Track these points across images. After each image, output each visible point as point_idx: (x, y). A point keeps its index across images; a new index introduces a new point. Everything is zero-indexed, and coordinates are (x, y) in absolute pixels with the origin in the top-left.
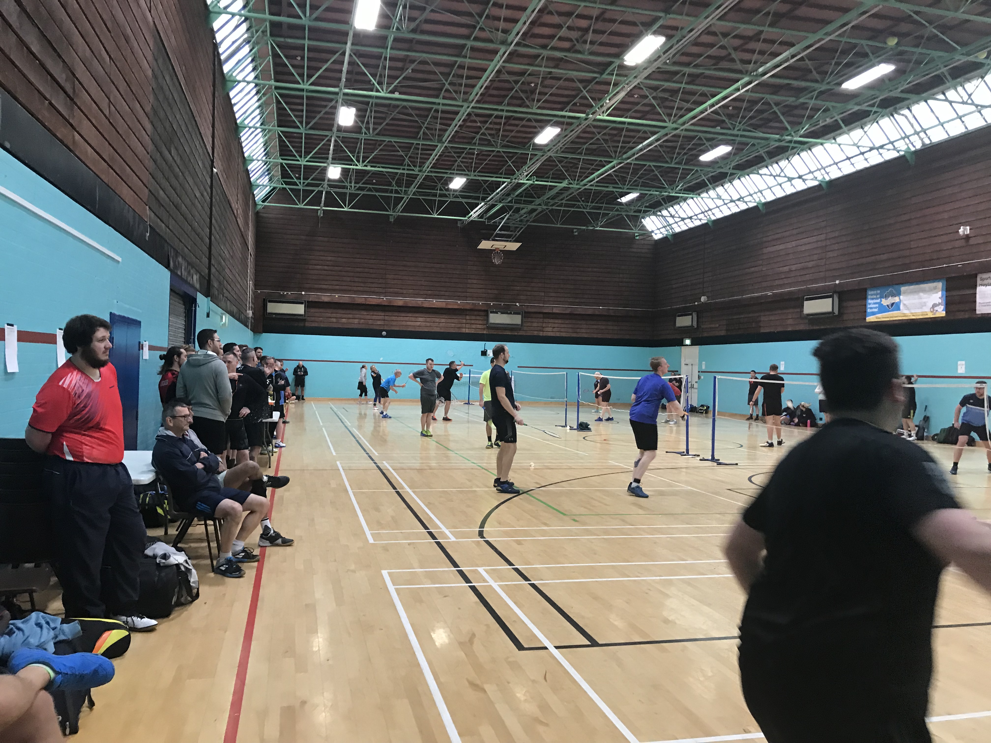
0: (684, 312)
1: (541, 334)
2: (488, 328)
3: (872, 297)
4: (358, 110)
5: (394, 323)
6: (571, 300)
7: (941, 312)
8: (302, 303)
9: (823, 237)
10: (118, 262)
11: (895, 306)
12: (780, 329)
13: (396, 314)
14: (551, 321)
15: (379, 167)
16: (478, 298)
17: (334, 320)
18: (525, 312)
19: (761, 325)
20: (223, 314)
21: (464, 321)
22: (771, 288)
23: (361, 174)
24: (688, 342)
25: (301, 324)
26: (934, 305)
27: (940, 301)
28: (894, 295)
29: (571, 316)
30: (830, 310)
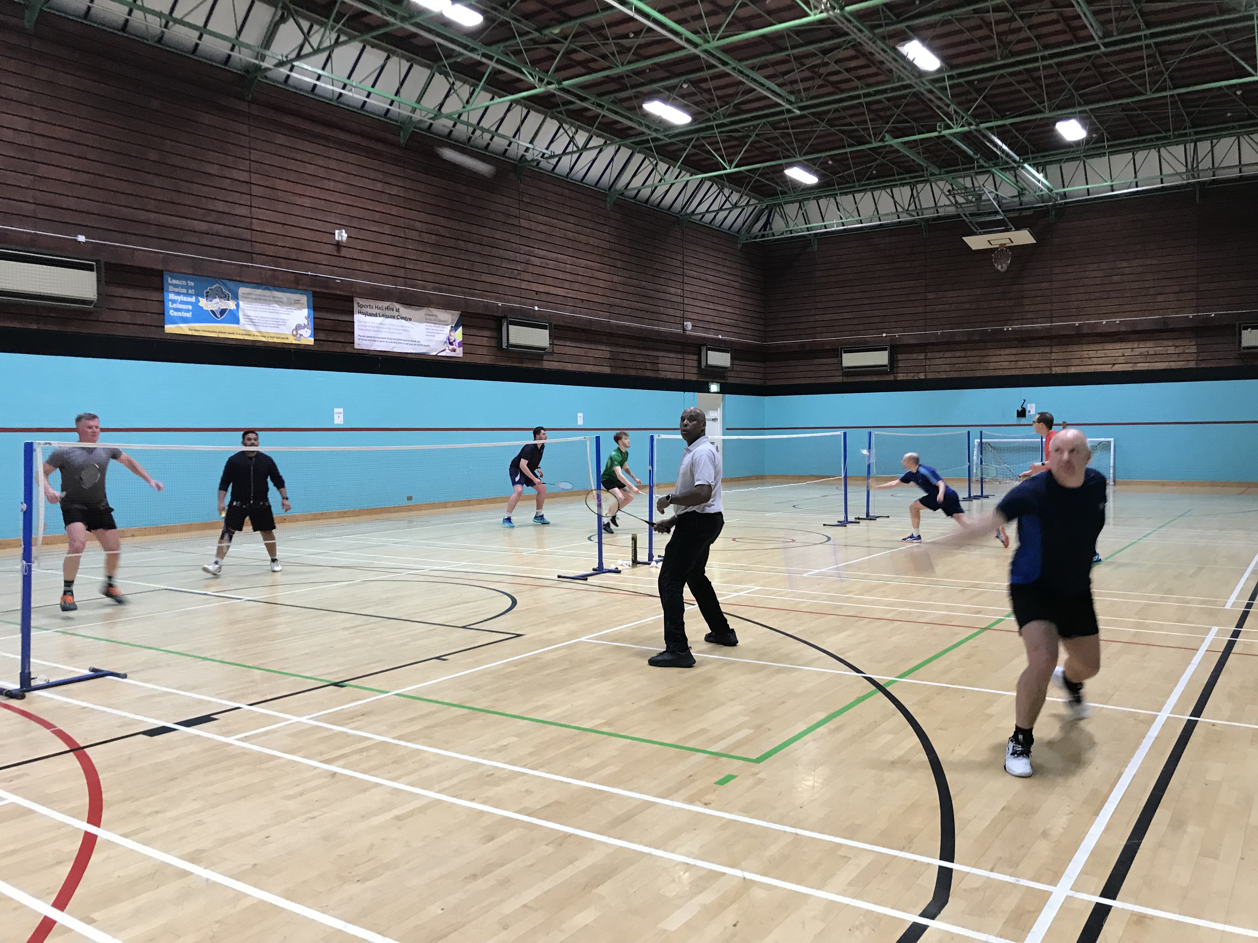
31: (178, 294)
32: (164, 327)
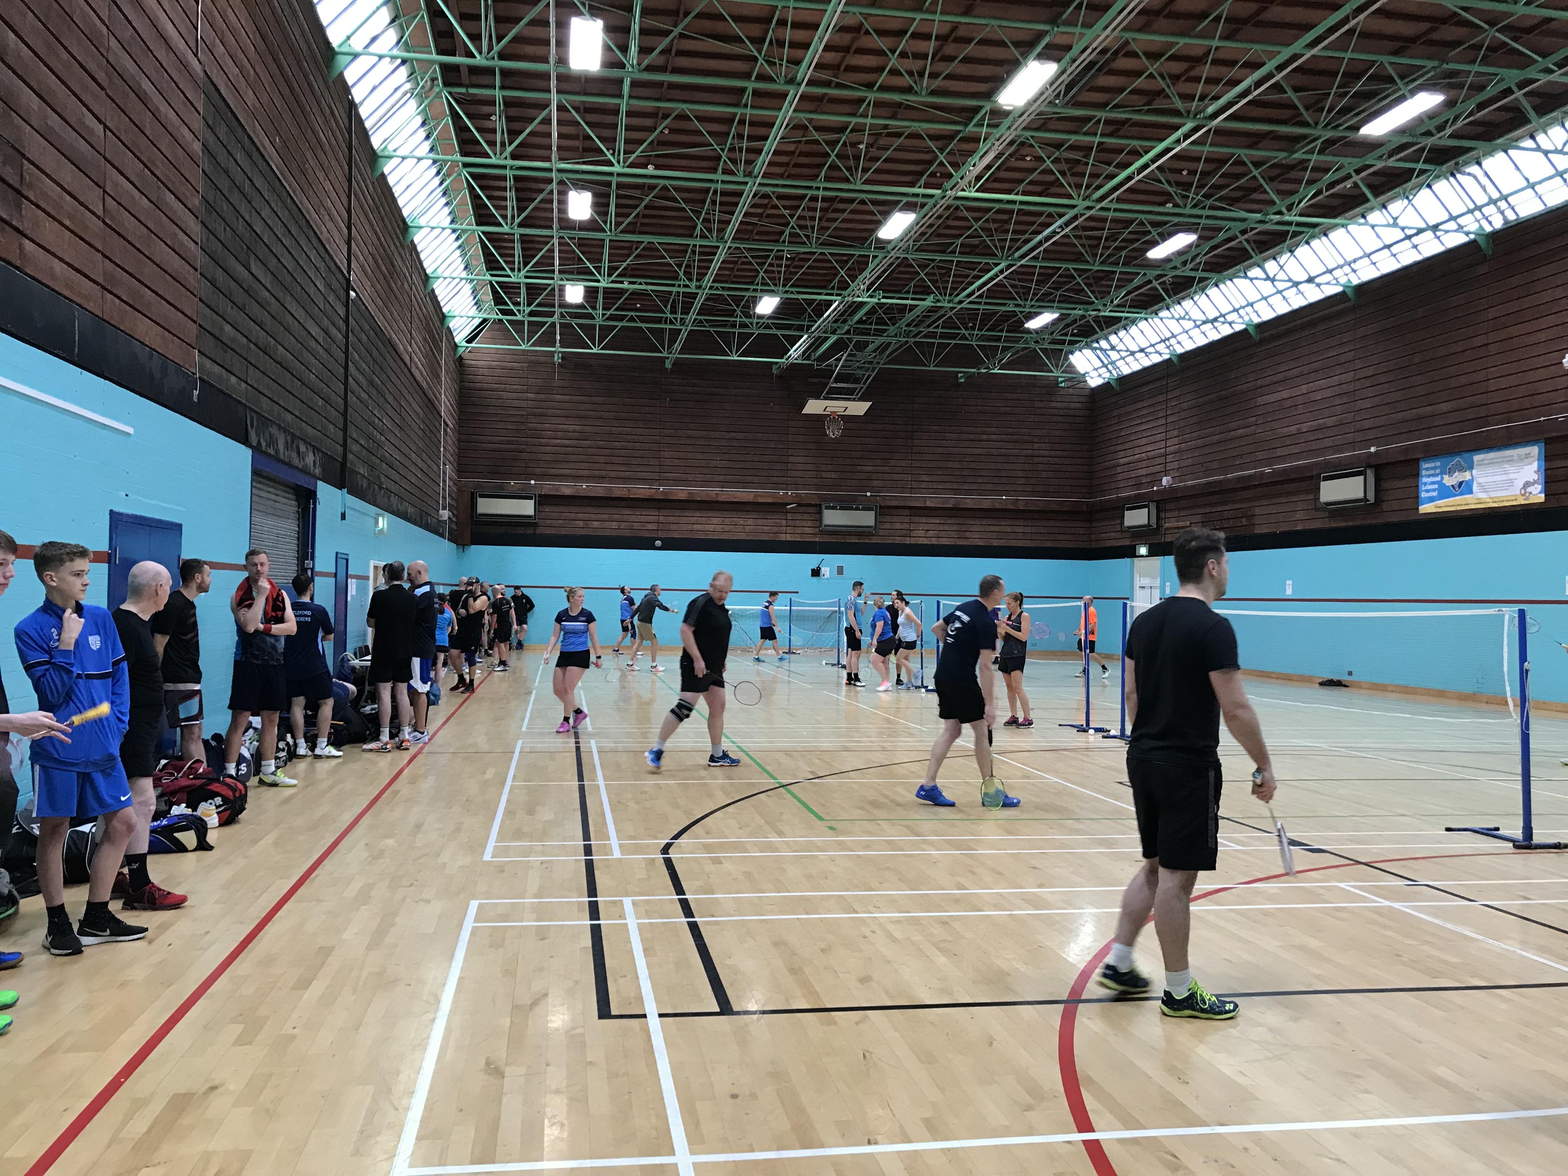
0: (1136, 503)
1: (908, 541)
2: (822, 533)
3: (1428, 473)
4: (595, 195)
5: (674, 527)
6: (955, 486)
7: (1537, 495)
8: (530, 498)
9: (1349, 376)
10: (128, 434)
11: (1464, 487)
12: (1285, 528)
13: (678, 512)
14: (924, 520)
15: (641, 284)
16: (805, 486)
17: (581, 524)
18: (881, 507)
19: (1257, 521)
20: (379, 515)
21: (784, 522)
22: (1269, 462)
23: (611, 295)
24: (1143, 550)
25: (531, 532)
26: (1527, 484)
27: (1536, 477)
28: (1462, 469)
29: (957, 512)
30: (1361, 495)
31: (1429, 476)
32: (1417, 509)
